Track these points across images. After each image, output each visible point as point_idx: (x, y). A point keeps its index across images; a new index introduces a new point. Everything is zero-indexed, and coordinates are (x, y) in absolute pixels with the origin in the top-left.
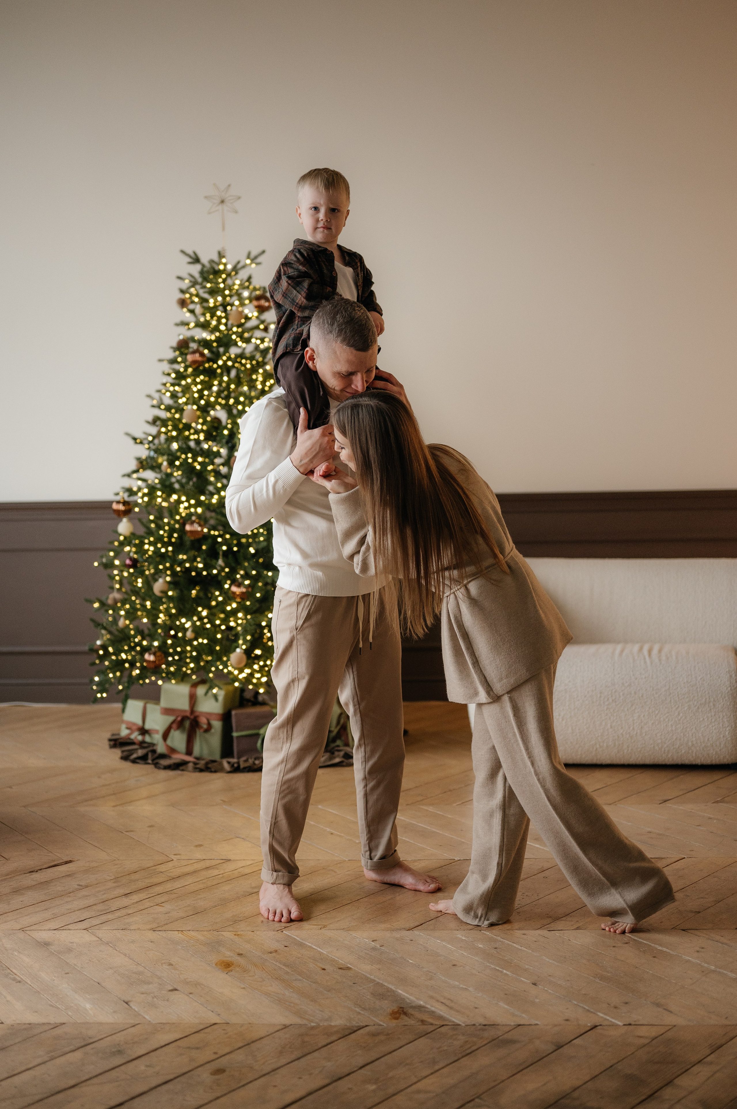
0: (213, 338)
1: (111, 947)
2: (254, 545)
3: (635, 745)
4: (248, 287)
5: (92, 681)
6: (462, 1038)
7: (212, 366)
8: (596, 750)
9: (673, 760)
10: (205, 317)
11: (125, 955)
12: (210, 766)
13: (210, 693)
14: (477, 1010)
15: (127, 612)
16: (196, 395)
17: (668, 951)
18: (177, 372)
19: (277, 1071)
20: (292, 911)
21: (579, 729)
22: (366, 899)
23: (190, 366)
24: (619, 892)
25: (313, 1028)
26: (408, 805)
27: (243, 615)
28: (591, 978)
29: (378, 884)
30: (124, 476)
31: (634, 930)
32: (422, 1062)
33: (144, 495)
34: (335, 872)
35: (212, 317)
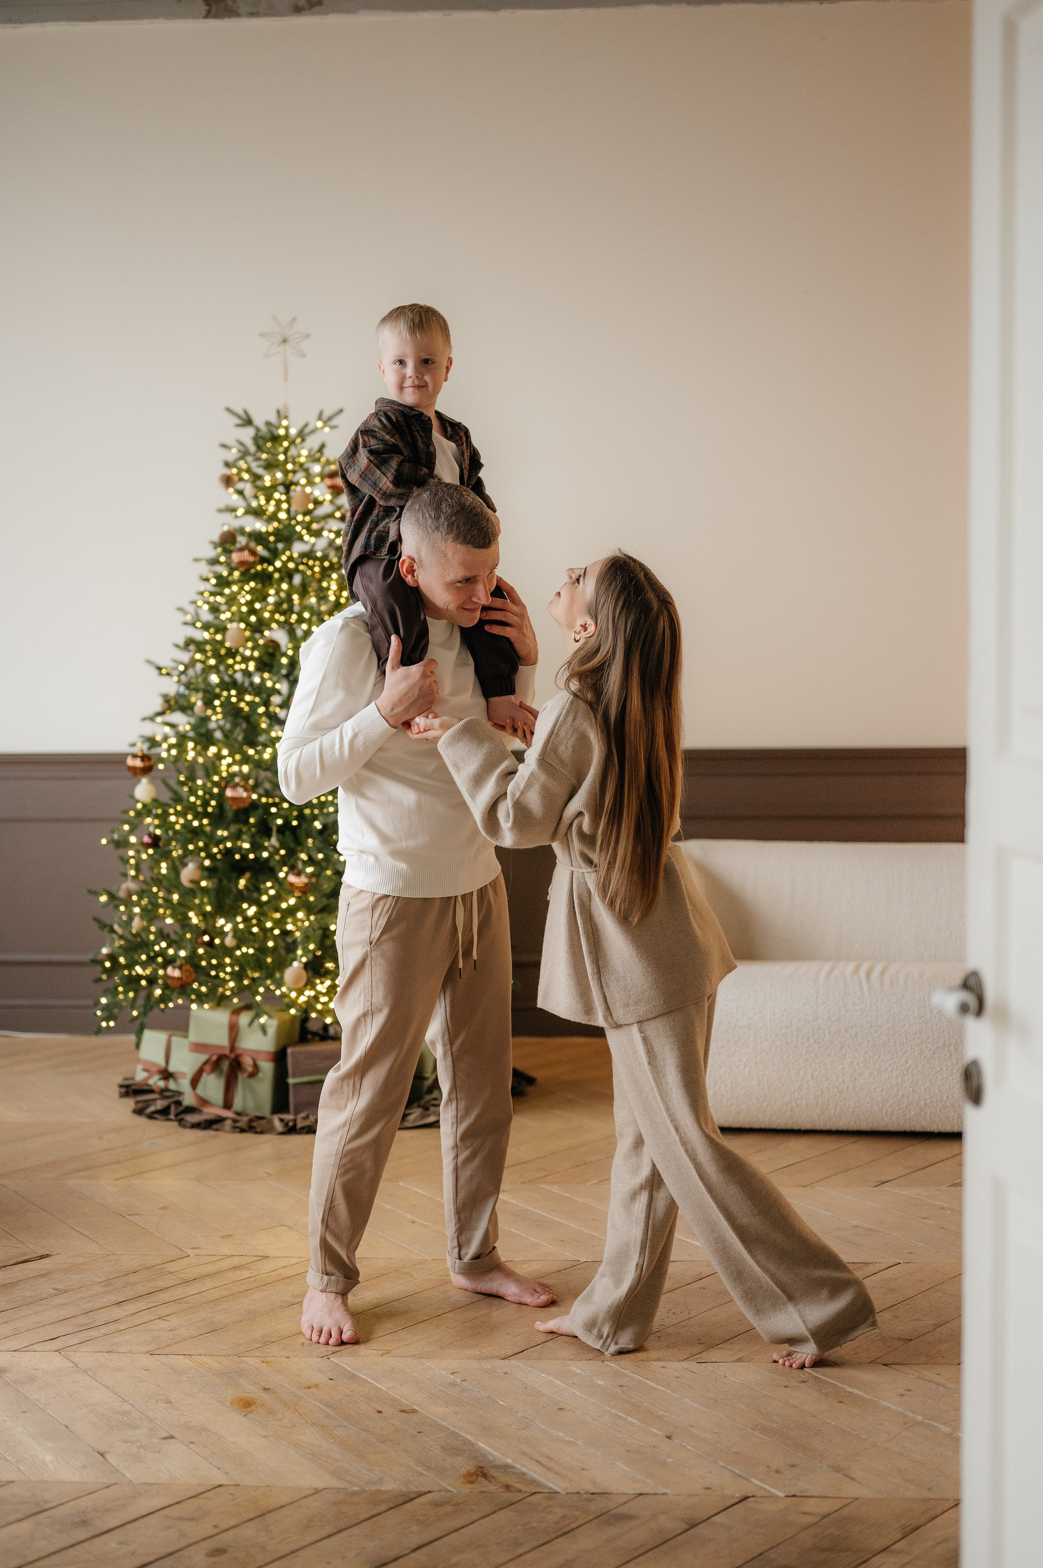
0: (271, 529)
1: (89, 1375)
2: (321, 818)
3: (845, 1104)
4: (318, 460)
5: (97, 1003)
6: (559, 1511)
7: (267, 569)
8: (792, 1108)
9: (898, 1125)
10: (259, 500)
11: (108, 1388)
12: (254, 1124)
13: (256, 1024)
14: (584, 1472)
15: (144, 910)
16: (244, 609)
17: (860, 1393)
18: (219, 577)
19: (298, 1553)
20: (344, 1330)
21: (768, 1080)
22: (450, 1315)
23: (237, 569)
24: (798, 1310)
25: (354, 1493)
26: (523, 1183)
27: (304, 915)
28: (749, 1429)
29: (469, 1294)
30: (144, 719)
31: (819, 1363)
32: (498, 1543)
33: (171, 746)
34: (412, 1276)
35: (268, 501)
